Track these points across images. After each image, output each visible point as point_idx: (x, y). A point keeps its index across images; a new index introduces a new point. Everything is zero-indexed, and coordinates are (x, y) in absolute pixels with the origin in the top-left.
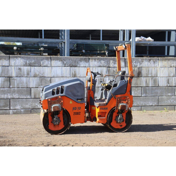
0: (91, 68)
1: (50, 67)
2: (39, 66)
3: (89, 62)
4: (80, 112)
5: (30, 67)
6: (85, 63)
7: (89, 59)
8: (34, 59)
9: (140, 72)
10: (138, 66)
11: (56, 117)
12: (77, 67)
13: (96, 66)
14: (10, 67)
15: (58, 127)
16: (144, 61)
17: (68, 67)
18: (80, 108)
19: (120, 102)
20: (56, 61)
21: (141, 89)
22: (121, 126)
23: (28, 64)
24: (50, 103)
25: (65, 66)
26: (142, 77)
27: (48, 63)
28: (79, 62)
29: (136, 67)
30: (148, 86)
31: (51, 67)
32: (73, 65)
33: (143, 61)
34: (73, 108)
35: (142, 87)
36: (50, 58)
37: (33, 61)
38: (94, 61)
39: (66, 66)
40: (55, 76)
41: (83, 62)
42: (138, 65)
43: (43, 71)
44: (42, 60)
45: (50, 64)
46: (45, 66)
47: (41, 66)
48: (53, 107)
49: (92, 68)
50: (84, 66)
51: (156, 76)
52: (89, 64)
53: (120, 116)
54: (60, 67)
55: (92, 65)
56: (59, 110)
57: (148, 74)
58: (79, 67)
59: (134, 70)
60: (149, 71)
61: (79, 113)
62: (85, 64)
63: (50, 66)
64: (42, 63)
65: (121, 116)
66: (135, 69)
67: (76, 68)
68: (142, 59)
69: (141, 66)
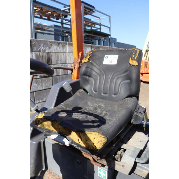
9: (50, 59)
10: (47, 51)
16: (53, 45)
21: (52, 80)
26: (51, 64)
29: (45, 52)
30: (58, 75)
33: (51, 45)
35: (52, 77)
42: (47, 49)
51: (65, 63)
57: (58, 61)
59: (43, 56)
60: (58, 56)
66: (43, 54)
68: (51, 43)
69: (50, 51)
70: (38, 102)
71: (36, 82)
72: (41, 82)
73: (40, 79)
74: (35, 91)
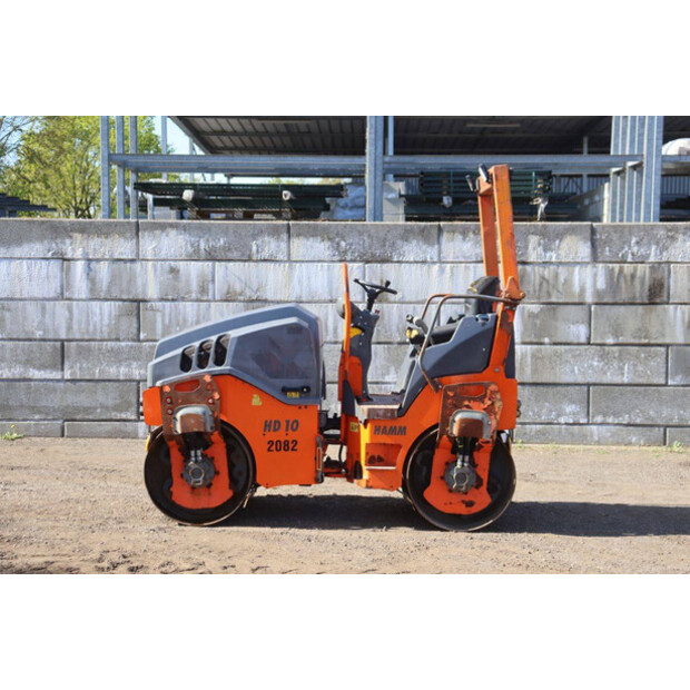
0: (448, 266)
1: (286, 261)
2: (245, 261)
3: (439, 243)
4: (295, 442)
5: (210, 263)
6: (424, 247)
7: (440, 230)
8: (225, 232)
9: (662, 285)
10: (652, 259)
11: (196, 456)
12: (392, 262)
13: (468, 257)
14: (138, 266)
15: (210, 494)
16: (680, 237)
17: (356, 265)
18: (294, 425)
19: (457, 406)
20: (308, 240)
21: (664, 356)
22: (470, 504)
23: (202, 251)
24: (171, 403)
25: (344, 261)
26: (668, 303)
27: (278, 247)
28: (399, 242)
29: (642, 263)
31: (287, 265)
32: (373, 255)
33: (673, 239)
34: (267, 426)
35: (667, 346)
36: (285, 229)
37: (222, 242)
38: (460, 237)
39: (349, 258)
40: (304, 299)
41: (414, 242)
42: (653, 254)
43: (257, 277)
44: (254, 237)
45: (286, 250)
46: (265, 260)
47: (250, 259)
48: (182, 417)
49: (452, 269)
50: (418, 259)
52: (440, 252)
53: (459, 463)
54: (326, 264)
55: (451, 255)
56: (202, 430)
58: (398, 262)
59: (633, 276)
61: (291, 446)
62: (425, 252)
63: (286, 259)
64: (254, 248)
65: (463, 461)
66: (635, 269)
67: (385, 265)
68: (670, 231)
69: (664, 260)
70: (599, 419)
71: (601, 356)
72: (620, 358)
73: (615, 348)
74: (594, 384)
